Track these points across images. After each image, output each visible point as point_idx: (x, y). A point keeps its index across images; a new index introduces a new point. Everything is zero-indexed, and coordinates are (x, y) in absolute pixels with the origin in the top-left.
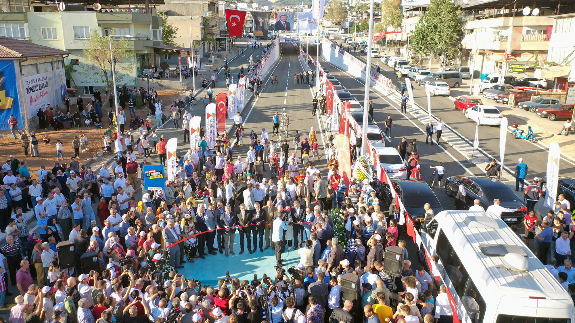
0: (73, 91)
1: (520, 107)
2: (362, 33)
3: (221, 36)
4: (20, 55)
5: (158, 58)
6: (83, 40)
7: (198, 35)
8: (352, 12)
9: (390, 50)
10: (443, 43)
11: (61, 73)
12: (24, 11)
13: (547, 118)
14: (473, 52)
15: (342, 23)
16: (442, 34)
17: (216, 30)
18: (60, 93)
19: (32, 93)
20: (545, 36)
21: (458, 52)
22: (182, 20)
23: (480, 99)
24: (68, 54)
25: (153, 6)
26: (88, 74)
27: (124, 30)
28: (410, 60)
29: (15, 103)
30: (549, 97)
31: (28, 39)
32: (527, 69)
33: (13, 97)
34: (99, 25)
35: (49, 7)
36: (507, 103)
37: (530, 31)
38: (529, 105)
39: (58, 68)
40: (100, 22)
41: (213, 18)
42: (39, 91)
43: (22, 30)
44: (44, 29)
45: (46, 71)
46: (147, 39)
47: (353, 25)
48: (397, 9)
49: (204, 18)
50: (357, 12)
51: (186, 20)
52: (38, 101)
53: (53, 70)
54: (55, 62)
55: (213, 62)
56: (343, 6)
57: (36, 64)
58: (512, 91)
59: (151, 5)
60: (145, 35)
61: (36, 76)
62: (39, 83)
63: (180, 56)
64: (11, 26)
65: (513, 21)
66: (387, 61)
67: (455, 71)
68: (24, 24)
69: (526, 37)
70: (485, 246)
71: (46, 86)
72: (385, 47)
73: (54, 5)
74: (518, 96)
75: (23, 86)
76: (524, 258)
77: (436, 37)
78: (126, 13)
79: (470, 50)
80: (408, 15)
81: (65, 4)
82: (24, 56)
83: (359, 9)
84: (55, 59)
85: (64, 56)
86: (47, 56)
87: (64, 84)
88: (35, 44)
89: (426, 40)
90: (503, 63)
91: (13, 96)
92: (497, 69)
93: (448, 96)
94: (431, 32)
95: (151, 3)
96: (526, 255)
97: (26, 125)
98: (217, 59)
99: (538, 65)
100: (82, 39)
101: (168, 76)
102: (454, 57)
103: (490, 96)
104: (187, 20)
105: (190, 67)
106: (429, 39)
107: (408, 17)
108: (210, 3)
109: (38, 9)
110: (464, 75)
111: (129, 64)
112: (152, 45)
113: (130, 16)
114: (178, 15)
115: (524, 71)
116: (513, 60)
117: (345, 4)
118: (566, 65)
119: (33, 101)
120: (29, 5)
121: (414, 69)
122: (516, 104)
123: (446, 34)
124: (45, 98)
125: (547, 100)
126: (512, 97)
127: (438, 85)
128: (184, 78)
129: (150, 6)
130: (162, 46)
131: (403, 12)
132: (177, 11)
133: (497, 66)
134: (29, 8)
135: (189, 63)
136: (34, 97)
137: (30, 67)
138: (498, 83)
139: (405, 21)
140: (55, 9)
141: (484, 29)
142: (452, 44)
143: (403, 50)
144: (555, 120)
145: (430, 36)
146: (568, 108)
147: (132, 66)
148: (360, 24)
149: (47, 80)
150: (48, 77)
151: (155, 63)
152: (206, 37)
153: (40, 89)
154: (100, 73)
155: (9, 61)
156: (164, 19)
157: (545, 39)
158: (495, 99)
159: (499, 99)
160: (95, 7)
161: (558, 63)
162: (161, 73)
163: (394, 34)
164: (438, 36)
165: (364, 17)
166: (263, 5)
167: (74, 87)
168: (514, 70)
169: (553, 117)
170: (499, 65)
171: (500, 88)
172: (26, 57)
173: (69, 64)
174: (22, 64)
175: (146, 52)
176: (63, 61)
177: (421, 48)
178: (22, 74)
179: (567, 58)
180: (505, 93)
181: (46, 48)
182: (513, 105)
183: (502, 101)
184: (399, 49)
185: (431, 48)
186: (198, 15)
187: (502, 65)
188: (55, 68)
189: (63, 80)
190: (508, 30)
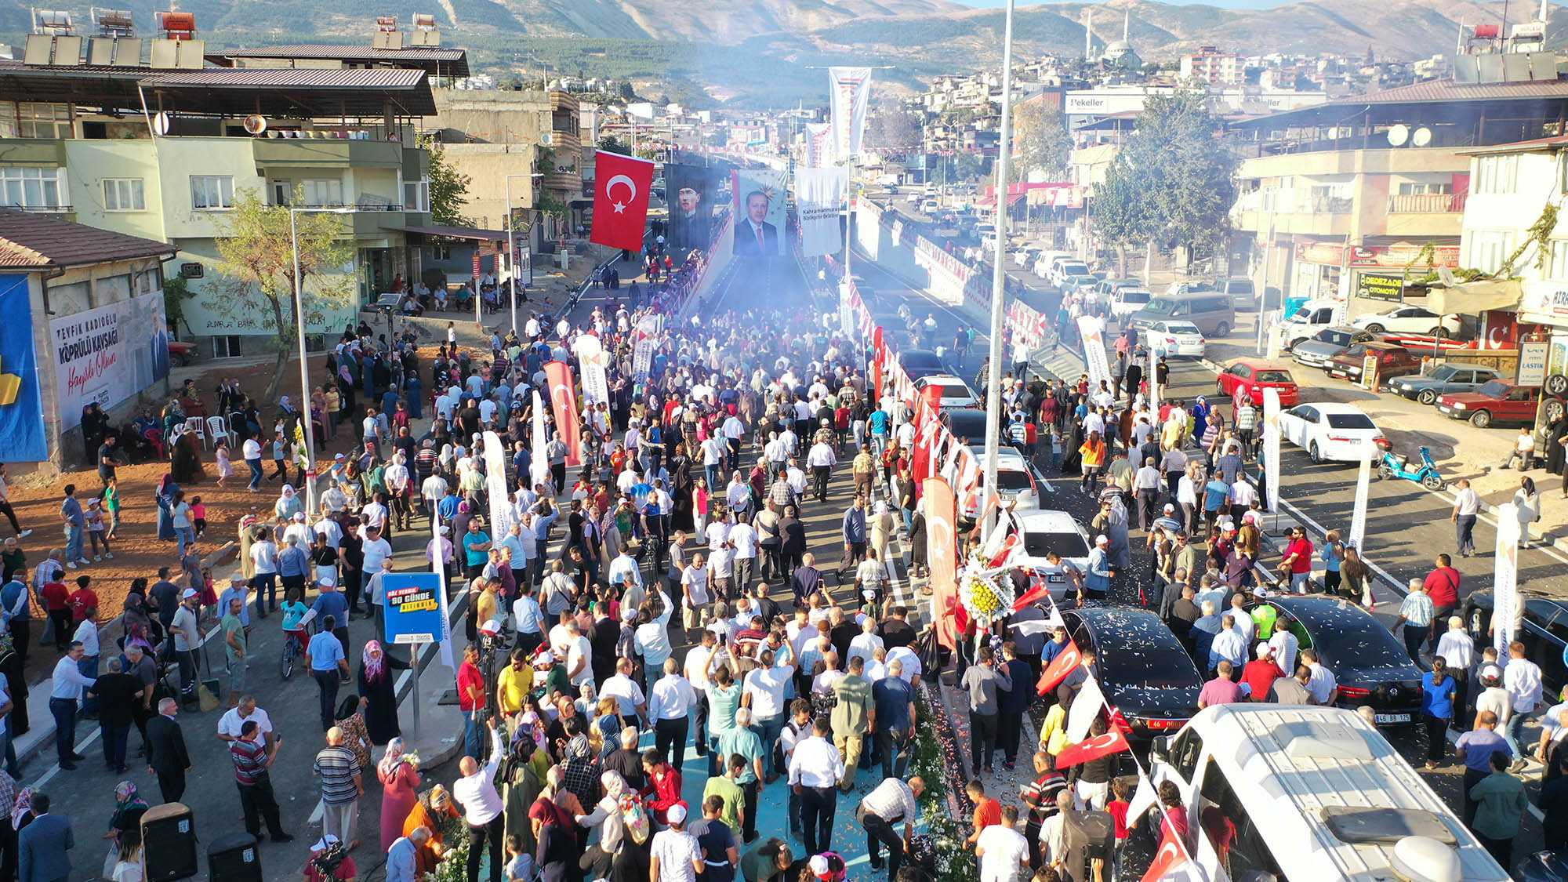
0: (184, 349)
1: (1393, 390)
2: (960, 183)
3: (585, 195)
4: (46, 260)
5: (418, 258)
6: (215, 212)
7: (524, 195)
8: (932, 129)
9: (1037, 231)
10: (1179, 216)
11: (154, 305)
12: (57, 137)
13: (1467, 420)
14: (1261, 238)
15: (908, 158)
16: (1176, 192)
17: (573, 180)
18: (150, 357)
19: (74, 362)
20: (1448, 200)
21: (1218, 240)
22: (481, 154)
23: (1287, 371)
24: (174, 252)
25: (405, 121)
26: (227, 305)
27: (328, 185)
28: (1093, 258)
29: (28, 389)
30: (1470, 362)
31: (65, 211)
32: (1407, 288)
33: (21, 373)
34: (260, 172)
35: (125, 125)
36: (1358, 378)
37: (1410, 185)
38: (1418, 386)
39: (146, 290)
40: (262, 166)
41: (564, 149)
42: (93, 355)
43: (50, 186)
44: (109, 184)
45: (114, 299)
46: (390, 208)
47: (939, 163)
48: (1056, 124)
49: (540, 149)
50: (945, 129)
51: (493, 155)
52: (90, 383)
53: (131, 296)
54: (140, 274)
55: (565, 265)
56: (909, 112)
57: (88, 283)
58: (1369, 348)
59: (400, 119)
60: (383, 199)
61: (87, 315)
62: (93, 334)
63: (478, 253)
64: (21, 176)
65: (1365, 159)
66: (1030, 263)
67: (1213, 289)
68: (55, 169)
69: (1401, 203)
70: (1338, 814)
71: (112, 340)
72: (1026, 224)
73: (138, 119)
74: (1386, 359)
75: (50, 343)
76: (1448, 852)
77: (1162, 202)
78: (334, 140)
79: (1254, 234)
80: (1082, 140)
81: (168, 115)
82: (57, 261)
83: (950, 120)
84: (139, 267)
85: (162, 258)
86: (119, 258)
87: (161, 335)
88: (85, 227)
89: (1135, 206)
90: (1343, 270)
91: (21, 370)
92: (1325, 283)
93: (1199, 359)
94: (1149, 188)
95: (401, 113)
96: (1452, 839)
97: (56, 449)
98: (576, 257)
99: (1437, 278)
100: (212, 209)
101: (444, 306)
102: (1209, 253)
103: (1312, 359)
104: (495, 154)
105: (502, 280)
106: (1142, 205)
107: (1084, 146)
108: (556, 108)
109: (94, 131)
110: (1239, 299)
111: (341, 277)
112: (401, 225)
113: (344, 150)
114: (472, 142)
115: (1400, 293)
116: (1368, 262)
117: (915, 106)
118: (1511, 278)
119: (76, 381)
120: (71, 120)
121: (1106, 285)
122: (1383, 380)
123: (1187, 191)
124: (108, 373)
125: (1464, 372)
126: (1371, 363)
127: (1173, 330)
128: (486, 312)
129: (397, 121)
130: (430, 227)
131: (1071, 132)
132: (468, 129)
133: (1326, 276)
134: (71, 126)
135: (502, 269)
136: (80, 372)
137: (69, 291)
138: (1333, 324)
139: (1076, 157)
140: (141, 131)
141: (1287, 182)
142: (1203, 218)
143: (1074, 233)
144: (1490, 426)
145: (1146, 197)
146: (1521, 392)
147: (349, 286)
148: (956, 161)
149: (114, 325)
150: (118, 317)
151: (409, 270)
152: (545, 200)
153: (97, 349)
154: (260, 303)
155: (14, 276)
156: (434, 153)
157: (1450, 207)
158: (1325, 369)
159: (1336, 368)
160: (249, 124)
161: (1488, 273)
162: (423, 299)
163: (1048, 191)
164: (1166, 197)
165: (966, 142)
166: (695, 110)
167: (186, 340)
168: (1372, 290)
169: (1483, 419)
170: (1329, 274)
171: (1336, 338)
172: (62, 266)
173: (174, 277)
174: (51, 283)
175: (385, 244)
176: (159, 272)
177: (1122, 230)
178: (48, 311)
179: (1513, 259)
180: (1351, 351)
181: (116, 236)
182: (1374, 386)
183: (1344, 374)
184: (1062, 231)
185: (1150, 229)
186: (524, 140)
187: (1340, 274)
188: (139, 290)
189: (159, 322)
190: (1352, 182)
